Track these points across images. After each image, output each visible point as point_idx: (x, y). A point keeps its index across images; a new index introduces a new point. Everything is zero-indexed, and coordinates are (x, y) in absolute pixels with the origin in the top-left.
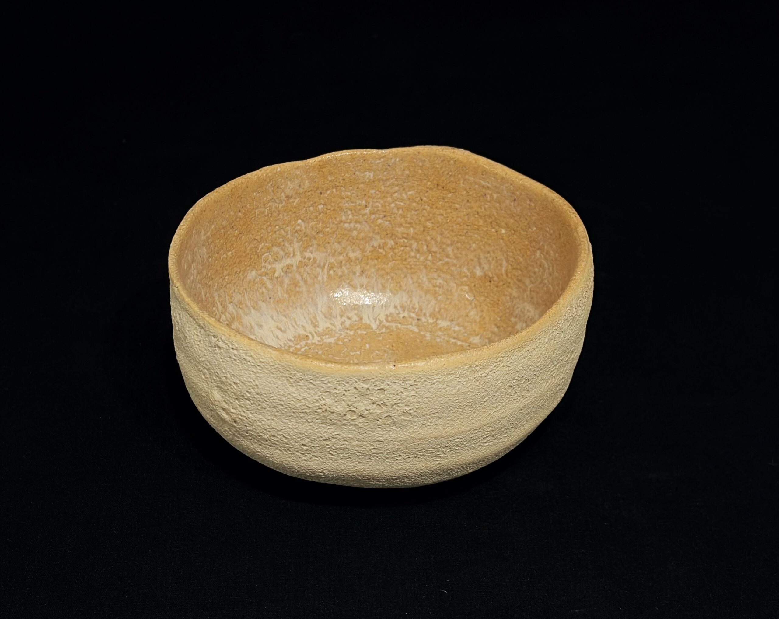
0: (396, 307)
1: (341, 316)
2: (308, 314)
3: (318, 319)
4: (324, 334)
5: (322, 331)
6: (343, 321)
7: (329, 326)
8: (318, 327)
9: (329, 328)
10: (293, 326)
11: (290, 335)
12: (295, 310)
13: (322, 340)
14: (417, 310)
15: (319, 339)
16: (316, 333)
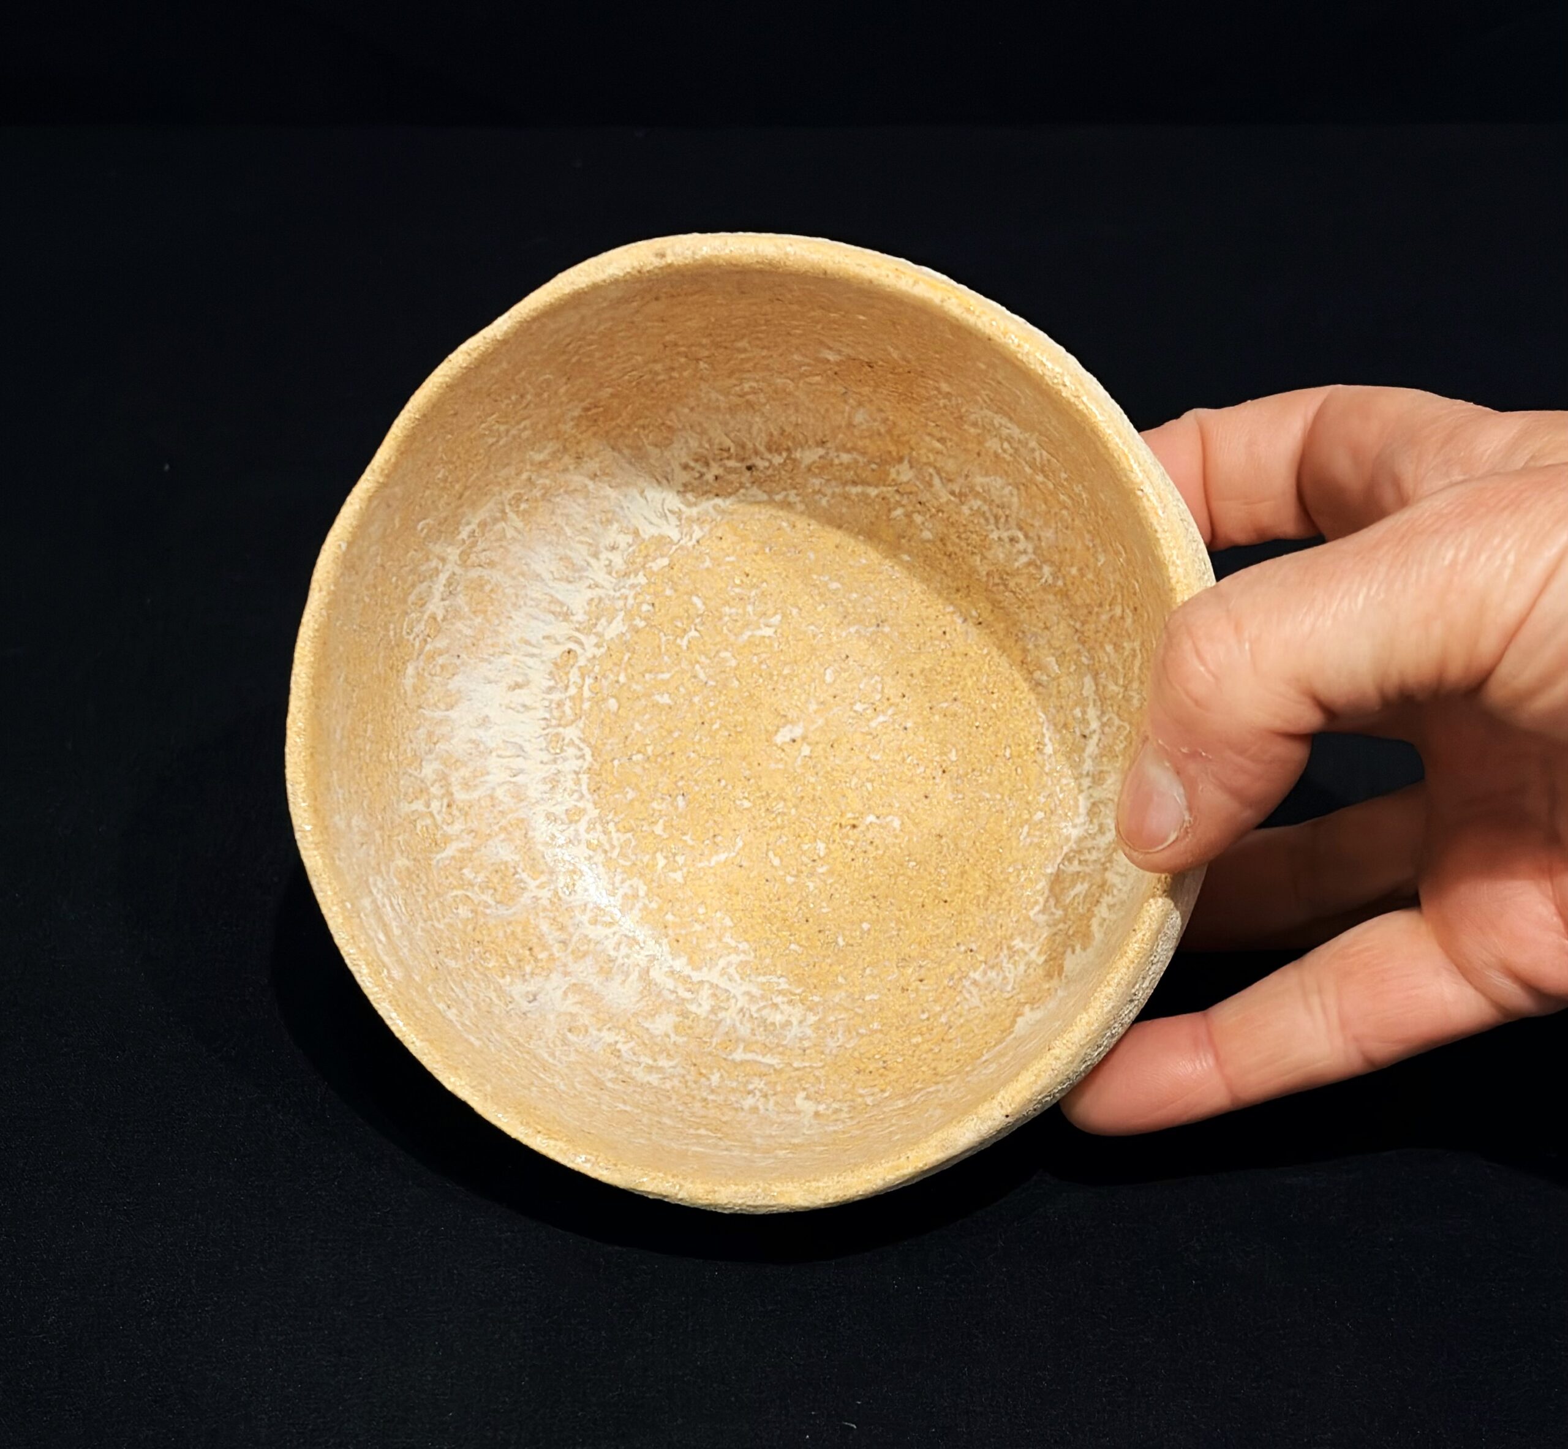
0: (686, 467)
1: (596, 555)
2: (537, 606)
3: (559, 597)
4: (594, 621)
5: (586, 617)
6: (607, 562)
7: (589, 594)
8: (572, 614)
9: (592, 599)
10: (533, 655)
11: (540, 679)
12: (511, 623)
13: (599, 635)
14: (732, 450)
15: (594, 640)
16: (577, 630)
